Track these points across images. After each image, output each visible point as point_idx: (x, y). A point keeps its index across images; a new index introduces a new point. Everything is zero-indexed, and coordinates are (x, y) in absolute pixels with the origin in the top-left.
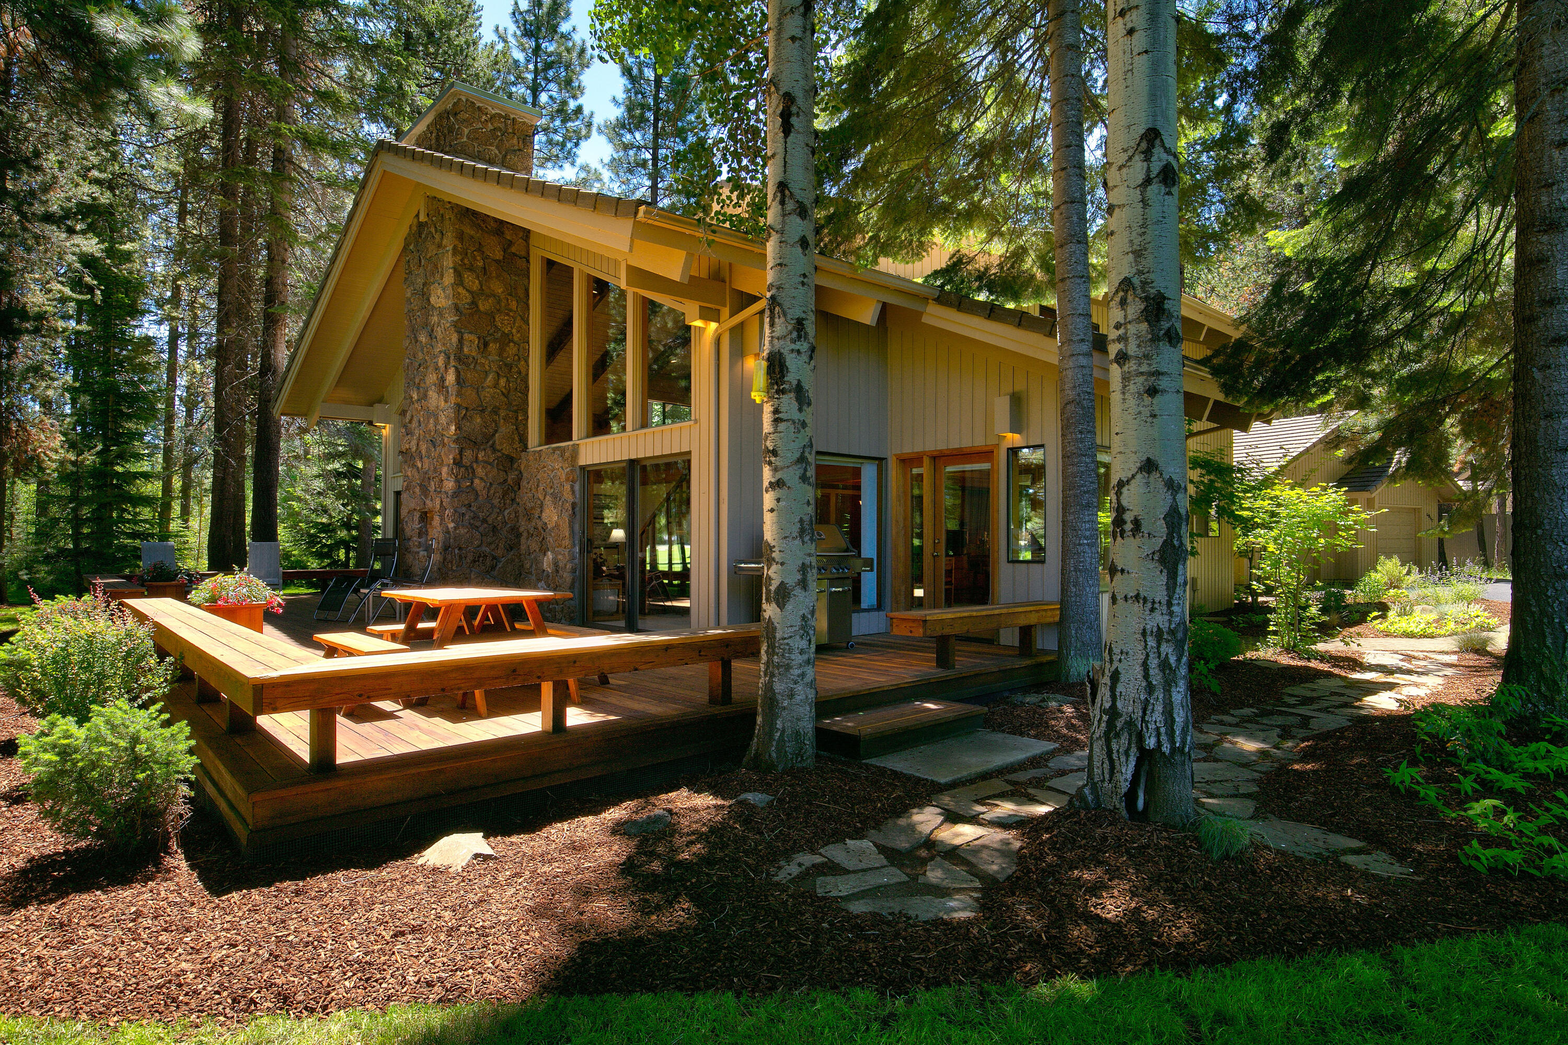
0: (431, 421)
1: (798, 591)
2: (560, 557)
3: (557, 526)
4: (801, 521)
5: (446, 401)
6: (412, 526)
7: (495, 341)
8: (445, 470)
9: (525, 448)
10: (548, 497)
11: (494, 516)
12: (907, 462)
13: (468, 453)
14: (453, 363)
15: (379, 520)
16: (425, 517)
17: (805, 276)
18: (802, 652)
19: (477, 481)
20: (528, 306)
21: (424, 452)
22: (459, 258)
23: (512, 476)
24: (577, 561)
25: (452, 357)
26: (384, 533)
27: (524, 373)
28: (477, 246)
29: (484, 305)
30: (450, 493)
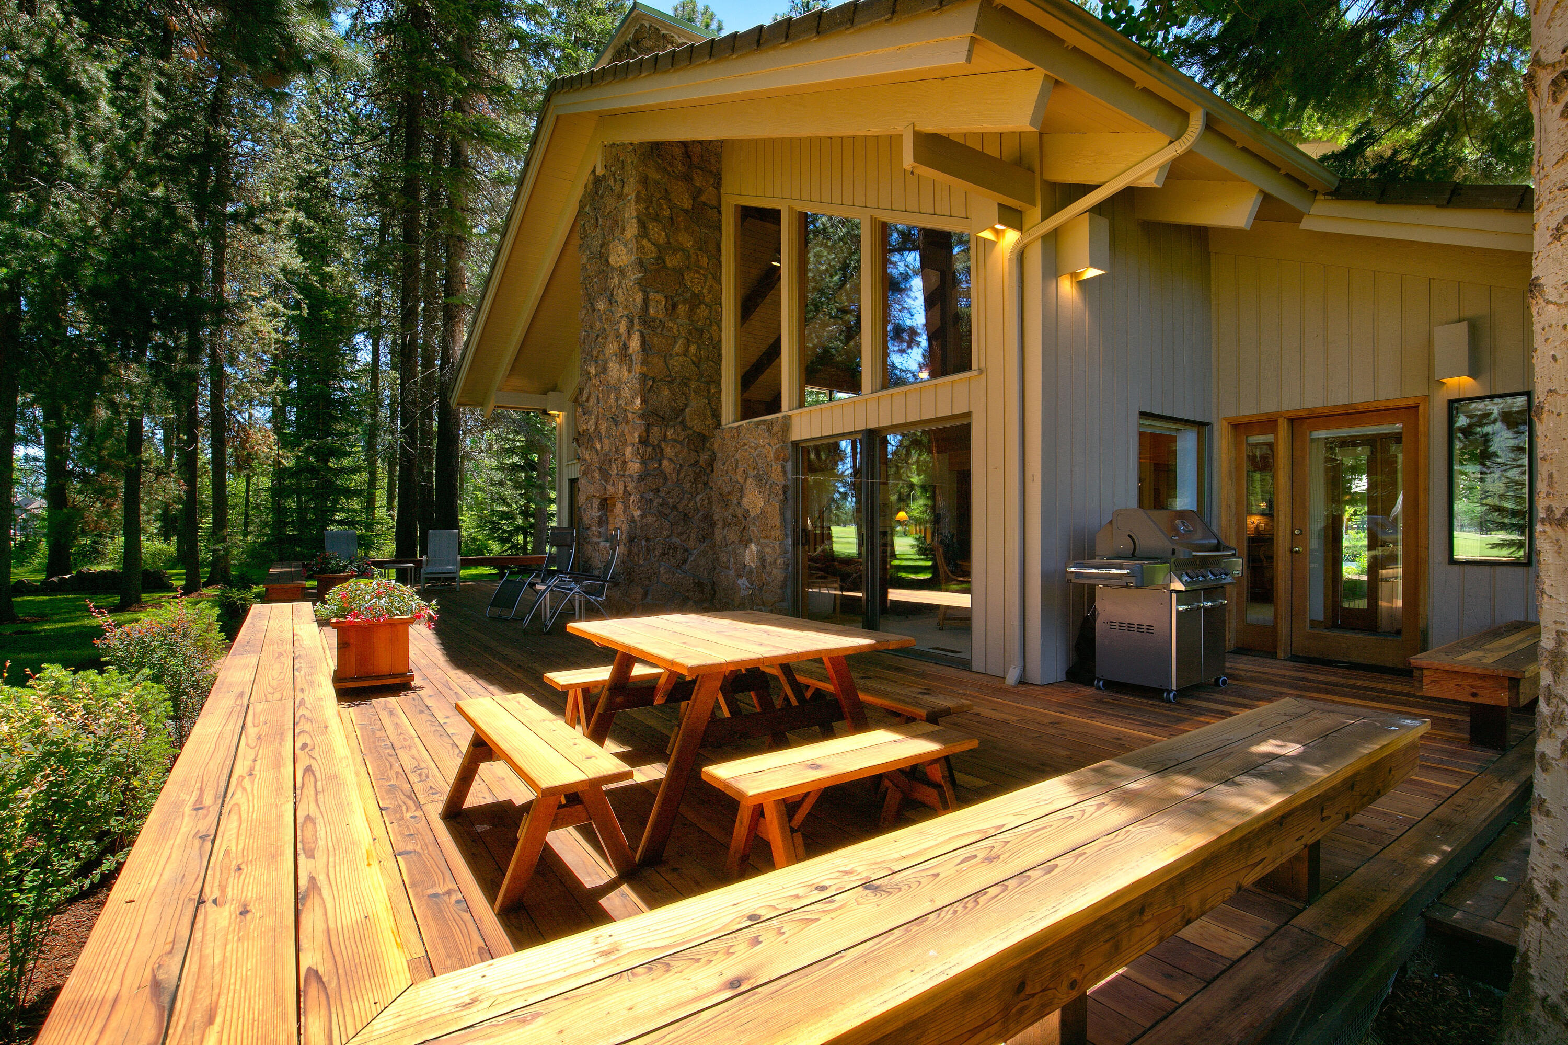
0: (612, 396)
2: (768, 550)
3: (763, 513)
5: (630, 371)
6: (591, 514)
7: (685, 302)
8: (629, 451)
9: (719, 424)
10: (750, 480)
11: (684, 502)
12: (1240, 428)
13: (656, 431)
14: (637, 327)
15: (553, 508)
16: (606, 504)
19: (665, 463)
20: (720, 262)
21: (603, 432)
22: (642, 206)
23: (704, 457)
24: (789, 555)
25: (636, 320)
26: (559, 521)
27: (716, 340)
28: (663, 192)
29: (672, 261)
30: (635, 476)
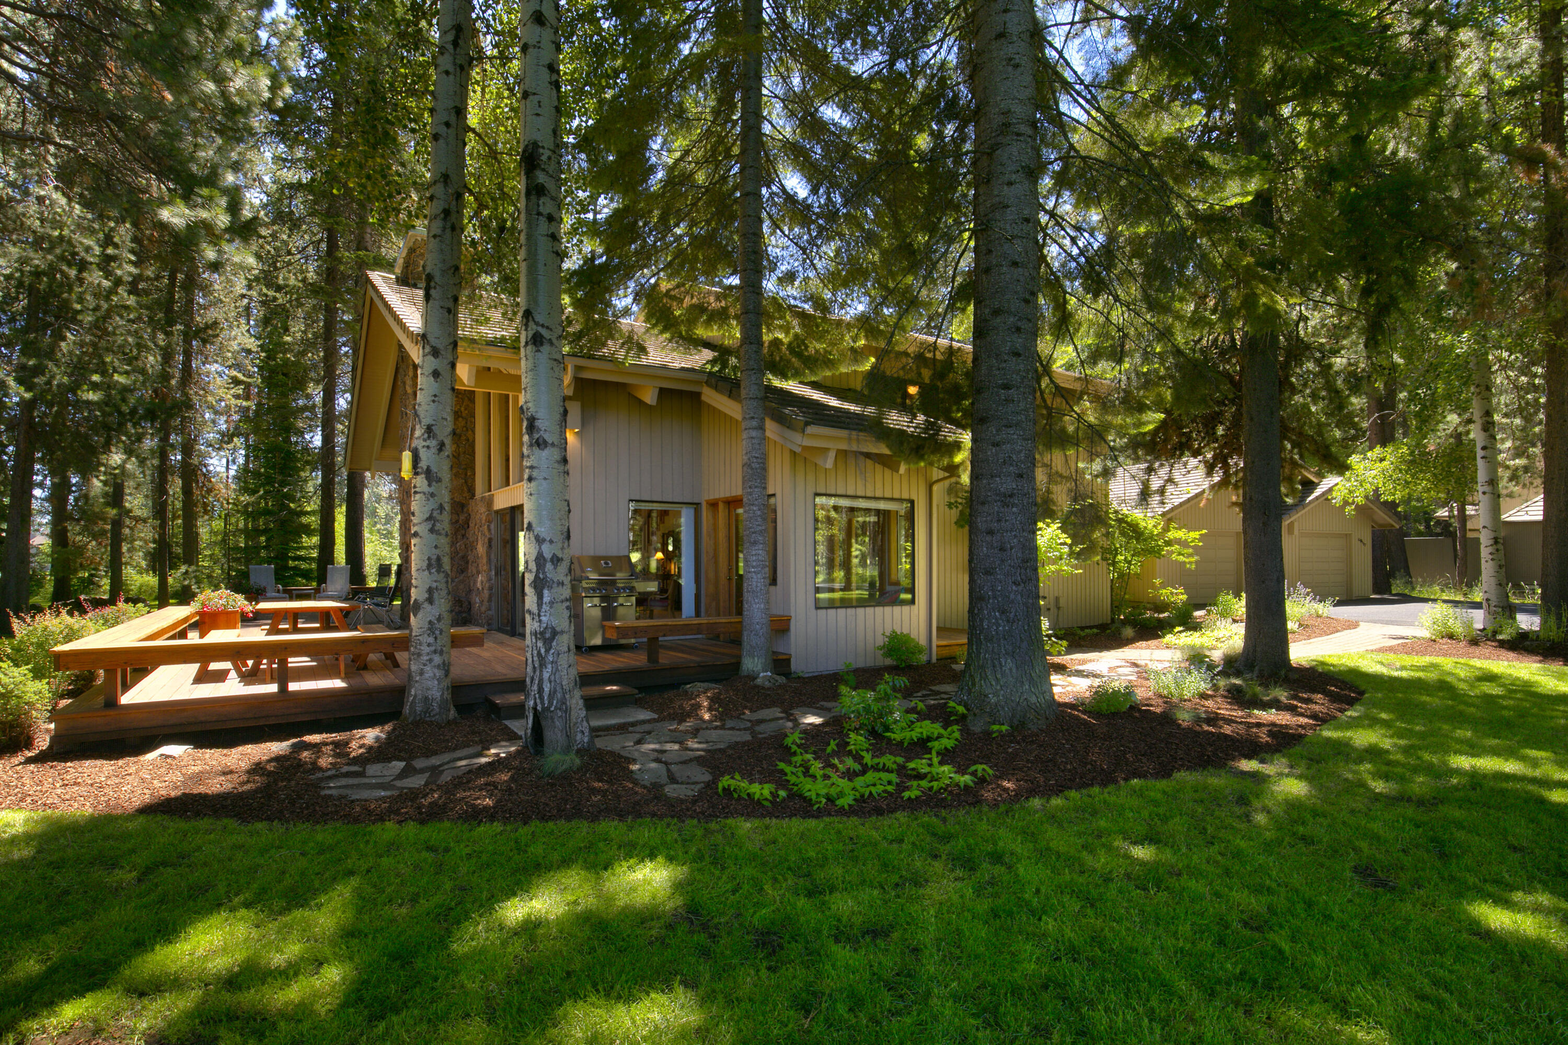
1: (426, 605)
2: (483, 578)
3: (482, 555)
4: (429, 559)
9: (474, 495)
10: (479, 535)
12: (713, 505)
17: (435, 396)
18: (429, 645)
23: (462, 517)
24: (493, 582)
27: (471, 440)
